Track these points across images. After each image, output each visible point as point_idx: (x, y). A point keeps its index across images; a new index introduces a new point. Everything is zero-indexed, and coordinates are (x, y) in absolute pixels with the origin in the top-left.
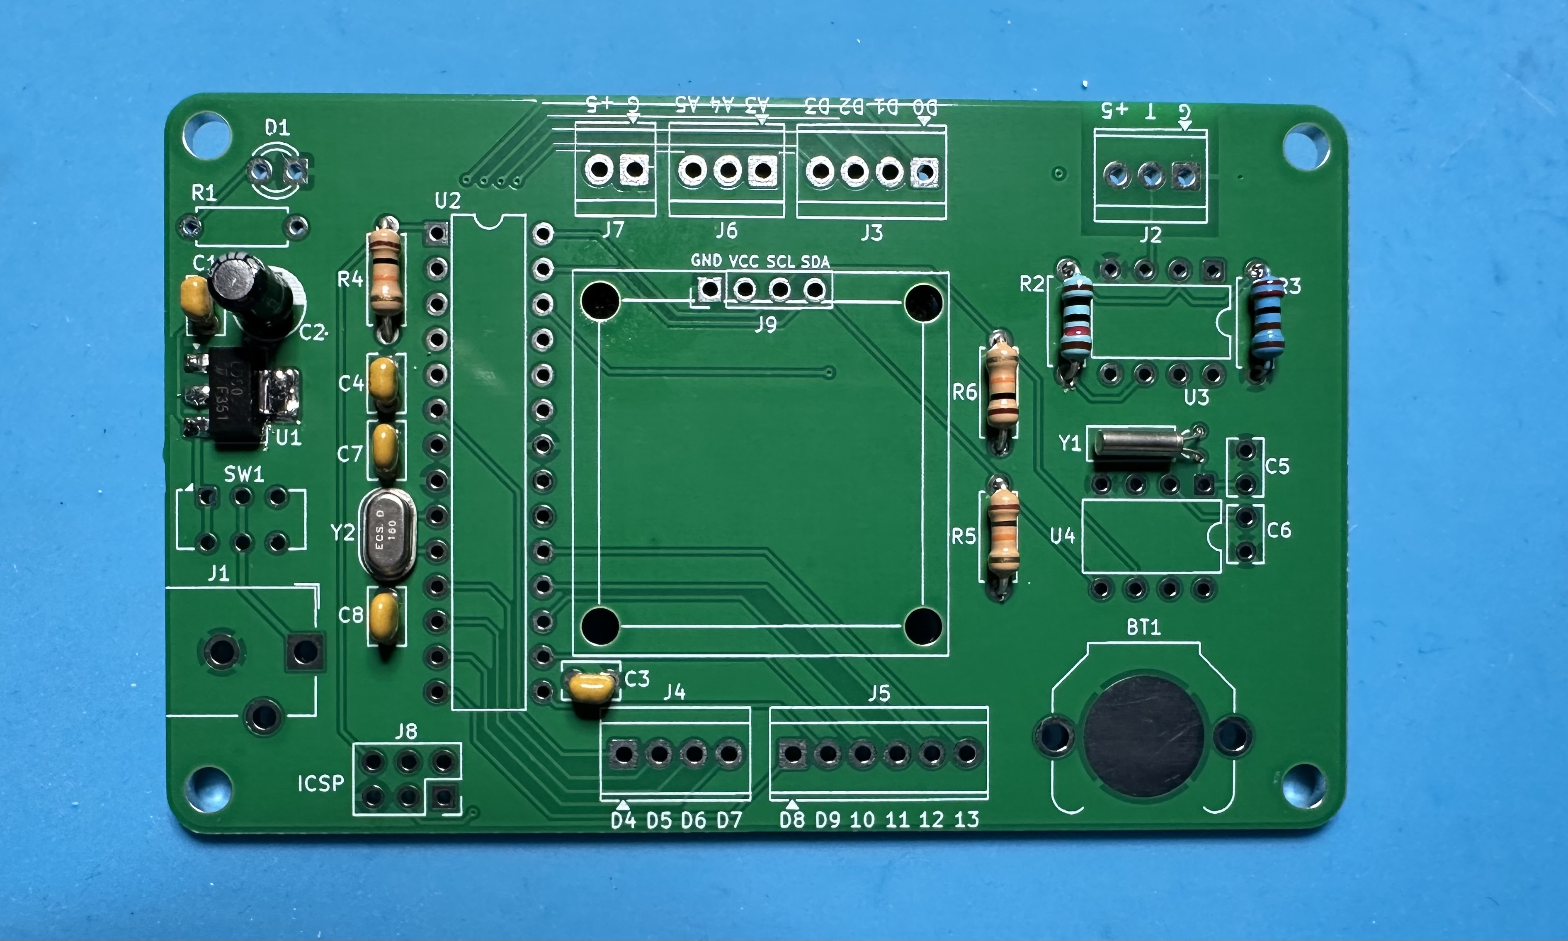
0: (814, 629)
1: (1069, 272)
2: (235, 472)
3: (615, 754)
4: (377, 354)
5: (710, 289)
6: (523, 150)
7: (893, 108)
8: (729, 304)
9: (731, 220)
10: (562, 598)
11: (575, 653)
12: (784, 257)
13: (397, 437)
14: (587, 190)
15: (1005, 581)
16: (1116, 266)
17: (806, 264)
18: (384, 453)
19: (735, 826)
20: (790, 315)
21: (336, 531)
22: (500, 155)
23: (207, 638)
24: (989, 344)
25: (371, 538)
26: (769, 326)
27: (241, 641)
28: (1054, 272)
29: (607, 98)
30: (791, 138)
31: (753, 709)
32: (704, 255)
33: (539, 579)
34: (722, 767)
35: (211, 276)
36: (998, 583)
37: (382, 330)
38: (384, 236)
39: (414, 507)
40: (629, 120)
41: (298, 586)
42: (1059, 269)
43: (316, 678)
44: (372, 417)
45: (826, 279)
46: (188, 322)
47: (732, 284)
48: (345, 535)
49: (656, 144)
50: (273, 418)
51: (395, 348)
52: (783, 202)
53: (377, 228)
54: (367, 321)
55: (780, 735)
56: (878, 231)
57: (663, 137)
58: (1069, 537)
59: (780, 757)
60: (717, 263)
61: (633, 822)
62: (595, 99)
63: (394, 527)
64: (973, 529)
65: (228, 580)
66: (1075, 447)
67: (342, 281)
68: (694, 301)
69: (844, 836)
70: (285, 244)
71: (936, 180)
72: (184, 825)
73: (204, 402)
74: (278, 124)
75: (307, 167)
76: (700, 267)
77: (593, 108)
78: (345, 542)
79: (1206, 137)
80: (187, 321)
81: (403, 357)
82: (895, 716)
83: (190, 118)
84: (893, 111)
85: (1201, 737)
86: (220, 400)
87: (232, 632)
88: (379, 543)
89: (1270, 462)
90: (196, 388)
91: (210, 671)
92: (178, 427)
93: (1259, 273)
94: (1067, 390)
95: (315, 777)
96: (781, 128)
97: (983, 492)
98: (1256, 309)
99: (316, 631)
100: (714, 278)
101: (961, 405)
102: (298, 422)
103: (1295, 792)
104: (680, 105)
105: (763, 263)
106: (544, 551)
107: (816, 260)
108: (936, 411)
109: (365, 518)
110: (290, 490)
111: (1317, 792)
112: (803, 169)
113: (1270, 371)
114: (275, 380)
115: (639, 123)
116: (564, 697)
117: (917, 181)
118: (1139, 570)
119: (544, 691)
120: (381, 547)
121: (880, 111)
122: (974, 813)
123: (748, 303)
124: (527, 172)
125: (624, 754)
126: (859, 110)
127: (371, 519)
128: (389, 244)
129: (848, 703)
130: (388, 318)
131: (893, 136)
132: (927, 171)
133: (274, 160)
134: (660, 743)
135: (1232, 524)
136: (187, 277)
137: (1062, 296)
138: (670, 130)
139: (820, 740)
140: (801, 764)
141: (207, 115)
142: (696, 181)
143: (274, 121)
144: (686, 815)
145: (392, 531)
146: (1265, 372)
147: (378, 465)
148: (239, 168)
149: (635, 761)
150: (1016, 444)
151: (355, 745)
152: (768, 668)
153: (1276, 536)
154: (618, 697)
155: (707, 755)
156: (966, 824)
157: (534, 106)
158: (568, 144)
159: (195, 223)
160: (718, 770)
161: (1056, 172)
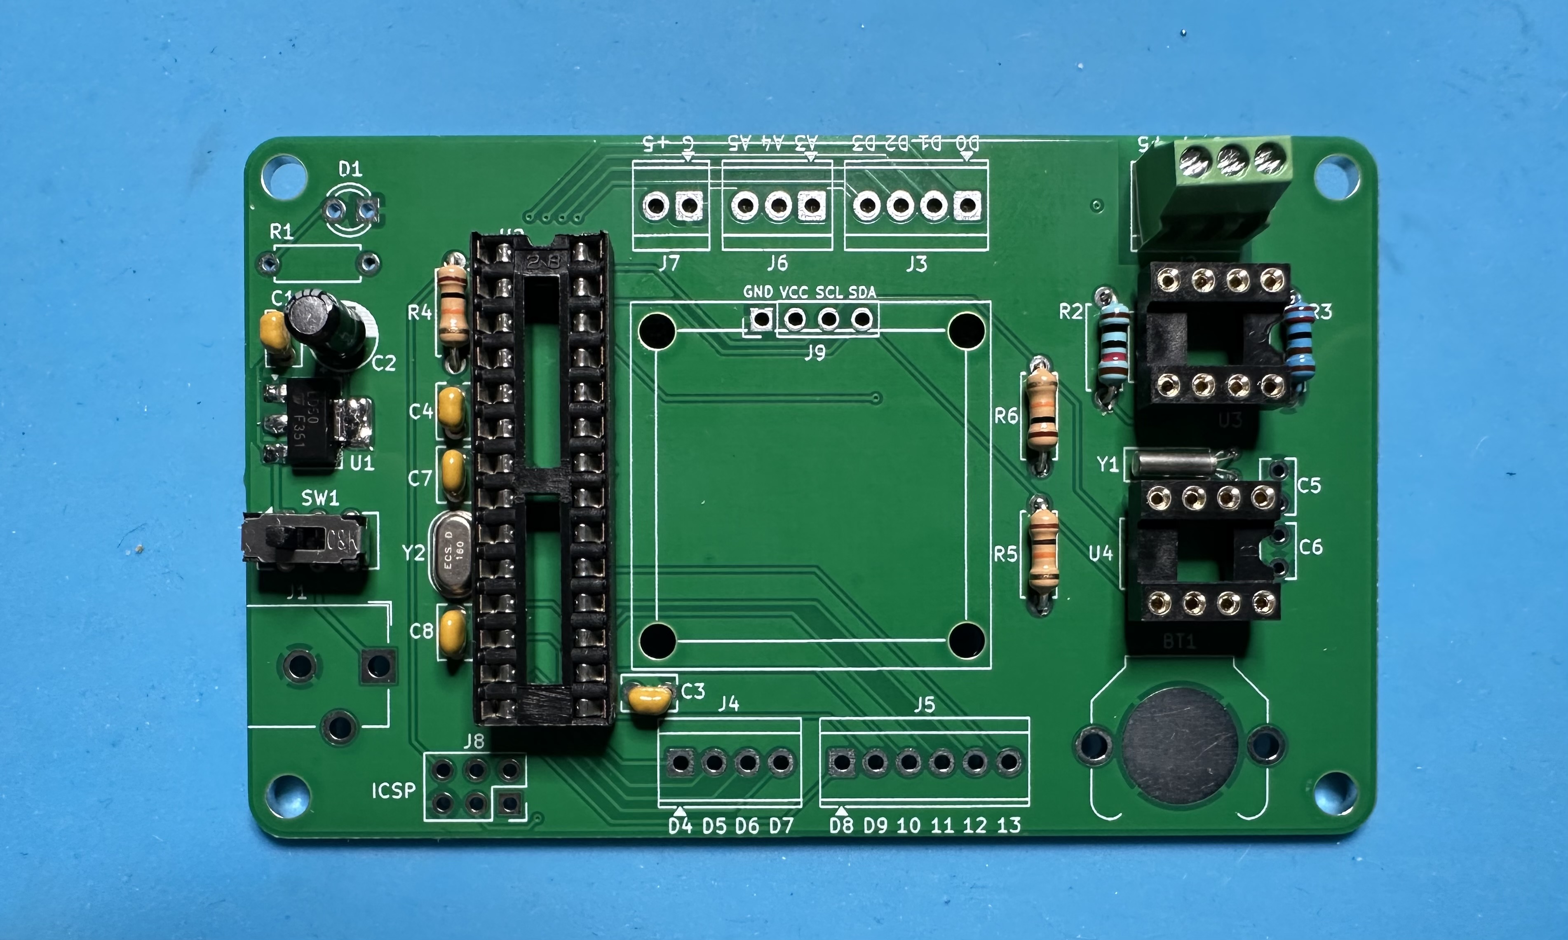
0: (861, 644)
1: (1107, 300)
2: (312, 496)
3: (672, 763)
4: (445, 383)
5: (762, 319)
6: (584, 187)
7: (936, 144)
8: (780, 333)
9: (782, 253)
10: (621, 614)
11: (634, 667)
12: (832, 288)
13: (464, 461)
14: (646, 226)
15: (1045, 597)
17: (854, 295)
18: (452, 477)
19: (787, 832)
20: (837, 345)
21: (408, 551)
22: (563, 192)
23: (286, 653)
24: (1030, 369)
25: (440, 558)
26: (818, 354)
27: (318, 656)
28: (1093, 301)
29: (663, 138)
30: (839, 174)
31: (803, 719)
32: (756, 286)
34: (774, 775)
35: (288, 311)
36: (1039, 599)
37: (449, 361)
38: (452, 272)
40: (684, 159)
41: (372, 603)
42: (1097, 297)
43: (388, 690)
44: (440, 443)
45: (873, 308)
46: (267, 355)
47: (782, 314)
48: (416, 555)
49: (710, 181)
50: (347, 444)
51: (462, 377)
52: (831, 235)
53: (445, 264)
54: (436, 352)
55: (830, 745)
56: (922, 262)
57: (716, 174)
58: (1107, 555)
59: (830, 766)
60: (768, 294)
61: (689, 828)
62: (652, 138)
63: (462, 548)
64: (1014, 547)
65: (305, 598)
66: (1112, 468)
67: (412, 314)
68: (746, 330)
69: (891, 840)
70: (359, 279)
71: (979, 214)
72: (265, 830)
73: (282, 430)
74: (351, 166)
75: (379, 207)
76: (753, 298)
77: (649, 148)
78: (416, 562)
80: (266, 353)
81: (469, 386)
82: (939, 726)
83: (268, 161)
84: (938, 147)
85: (1236, 745)
86: (297, 428)
87: (310, 648)
88: (448, 564)
89: (1302, 481)
90: (275, 416)
91: (289, 685)
92: (258, 452)
93: (1291, 301)
94: (1105, 413)
95: (388, 785)
96: (829, 164)
97: (1024, 511)
98: (1288, 334)
99: (388, 646)
100: (766, 309)
101: (1003, 428)
102: (371, 448)
103: (1328, 799)
104: (732, 144)
105: (812, 294)
107: (863, 290)
108: (979, 434)
109: (434, 539)
110: (364, 513)
111: (1349, 800)
112: (851, 203)
113: (1301, 393)
114: (349, 409)
115: (693, 161)
116: (623, 709)
117: (960, 214)
120: (449, 566)
121: (924, 147)
122: (1016, 819)
123: (798, 332)
124: (587, 208)
125: (681, 763)
126: (904, 146)
127: (440, 540)
128: (457, 279)
129: (894, 714)
131: (938, 171)
132: (970, 204)
133: (347, 200)
134: (716, 752)
136: (266, 311)
137: (1100, 323)
138: (723, 168)
139: (868, 749)
140: (850, 772)
141: (284, 157)
142: (748, 216)
143: (347, 163)
144: (740, 821)
145: (460, 551)
146: (1297, 395)
147: (445, 491)
148: (314, 208)
149: (691, 770)
150: (1055, 465)
151: (426, 755)
152: (819, 681)
153: (1308, 553)
154: (674, 708)
155: (760, 764)
156: (1009, 832)
157: (594, 146)
158: (626, 182)
159: (273, 260)
160: (770, 778)
161: (1094, 203)
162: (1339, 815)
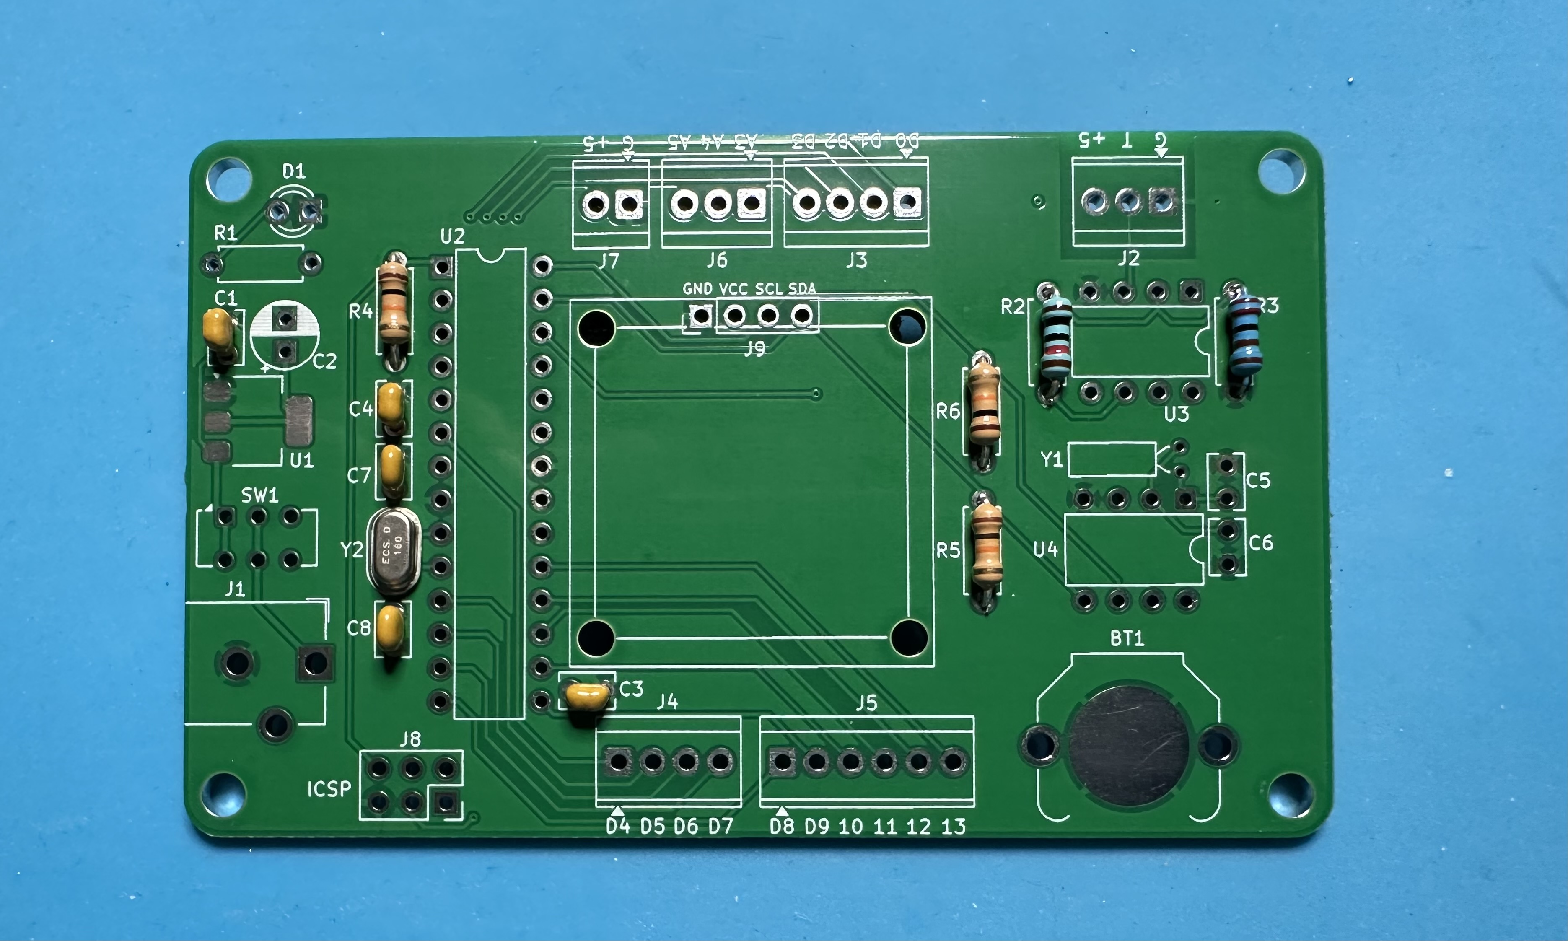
0: (802, 641)
1: (1048, 294)
2: (252, 493)
3: (610, 762)
5: (702, 316)
6: (526, 187)
7: (876, 143)
8: (720, 330)
9: (722, 250)
10: (559, 611)
11: (572, 664)
12: (771, 284)
13: (404, 458)
14: (584, 225)
15: (989, 592)
16: (1095, 288)
17: (793, 291)
18: (391, 471)
19: (727, 834)
20: (777, 340)
21: (346, 548)
22: (502, 194)
23: (224, 650)
24: (972, 365)
25: (378, 553)
26: (759, 350)
27: (255, 653)
28: (1035, 296)
29: (603, 138)
30: (778, 172)
31: (743, 719)
32: (695, 284)
33: (537, 594)
34: (714, 776)
36: (982, 594)
37: (389, 359)
38: (392, 269)
39: (419, 525)
40: (624, 158)
41: (309, 601)
42: (1039, 292)
43: (325, 688)
44: (379, 440)
45: (813, 305)
46: (210, 353)
47: (722, 311)
48: (354, 552)
49: (649, 180)
51: (402, 375)
52: (771, 232)
53: (386, 262)
54: (377, 350)
55: (770, 745)
56: (862, 258)
57: (656, 173)
58: (1052, 551)
59: (770, 766)
60: (708, 291)
61: (627, 828)
62: (592, 139)
63: (400, 543)
64: (957, 543)
65: (243, 595)
66: (1057, 463)
67: (353, 314)
68: (686, 327)
69: (833, 843)
70: (301, 279)
71: (918, 210)
72: (200, 829)
74: (294, 168)
75: (321, 208)
76: (692, 295)
77: (589, 148)
78: (354, 559)
79: (1182, 163)
80: (208, 350)
81: (409, 384)
82: (881, 725)
83: (214, 163)
84: (877, 145)
85: (1186, 746)
87: (247, 646)
89: (1251, 477)
92: (199, 451)
93: (1236, 294)
94: (1049, 408)
95: (323, 783)
96: (769, 162)
97: (967, 507)
98: (1233, 328)
99: (325, 643)
100: (706, 306)
101: (944, 424)
103: (1283, 803)
104: (672, 143)
105: (752, 291)
106: (542, 566)
107: (803, 287)
108: (920, 429)
109: (372, 536)
110: (303, 510)
111: (1305, 802)
112: (790, 200)
113: (1249, 388)
115: (633, 161)
116: (561, 707)
117: (900, 211)
118: (1122, 583)
119: (542, 701)
120: (387, 562)
121: (864, 145)
122: (961, 821)
123: (738, 329)
124: (527, 208)
125: (619, 761)
126: (844, 144)
127: (379, 535)
128: (398, 276)
129: (836, 713)
130: (395, 345)
131: (878, 168)
132: (909, 201)
133: (290, 201)
134: (655, 751)
135: (1214, 537)
136: (209, 310)
137: (1042, 317)
138: (663, 167)
139: (809, 748)
140: (791, 772)
141: (230, 161)
142: (689, 214)
143: (290, 166)
144: (678, 821)
145: (399, 546)
146: (1244, 388)
147: (385, 486)
148: (259, 209)
149: (629, 768)
150: (999, 462)
151: (362, 753)
152: (758, 678)
153: (1257, 549)
154: (613, 706)
155: (699, 762)
156: (953, 833)
157: (534, 147)
158: (566, 182)
159: (217, 261)
160: (710, 777)
161: (1035, 199)
162: (1296, 817)
